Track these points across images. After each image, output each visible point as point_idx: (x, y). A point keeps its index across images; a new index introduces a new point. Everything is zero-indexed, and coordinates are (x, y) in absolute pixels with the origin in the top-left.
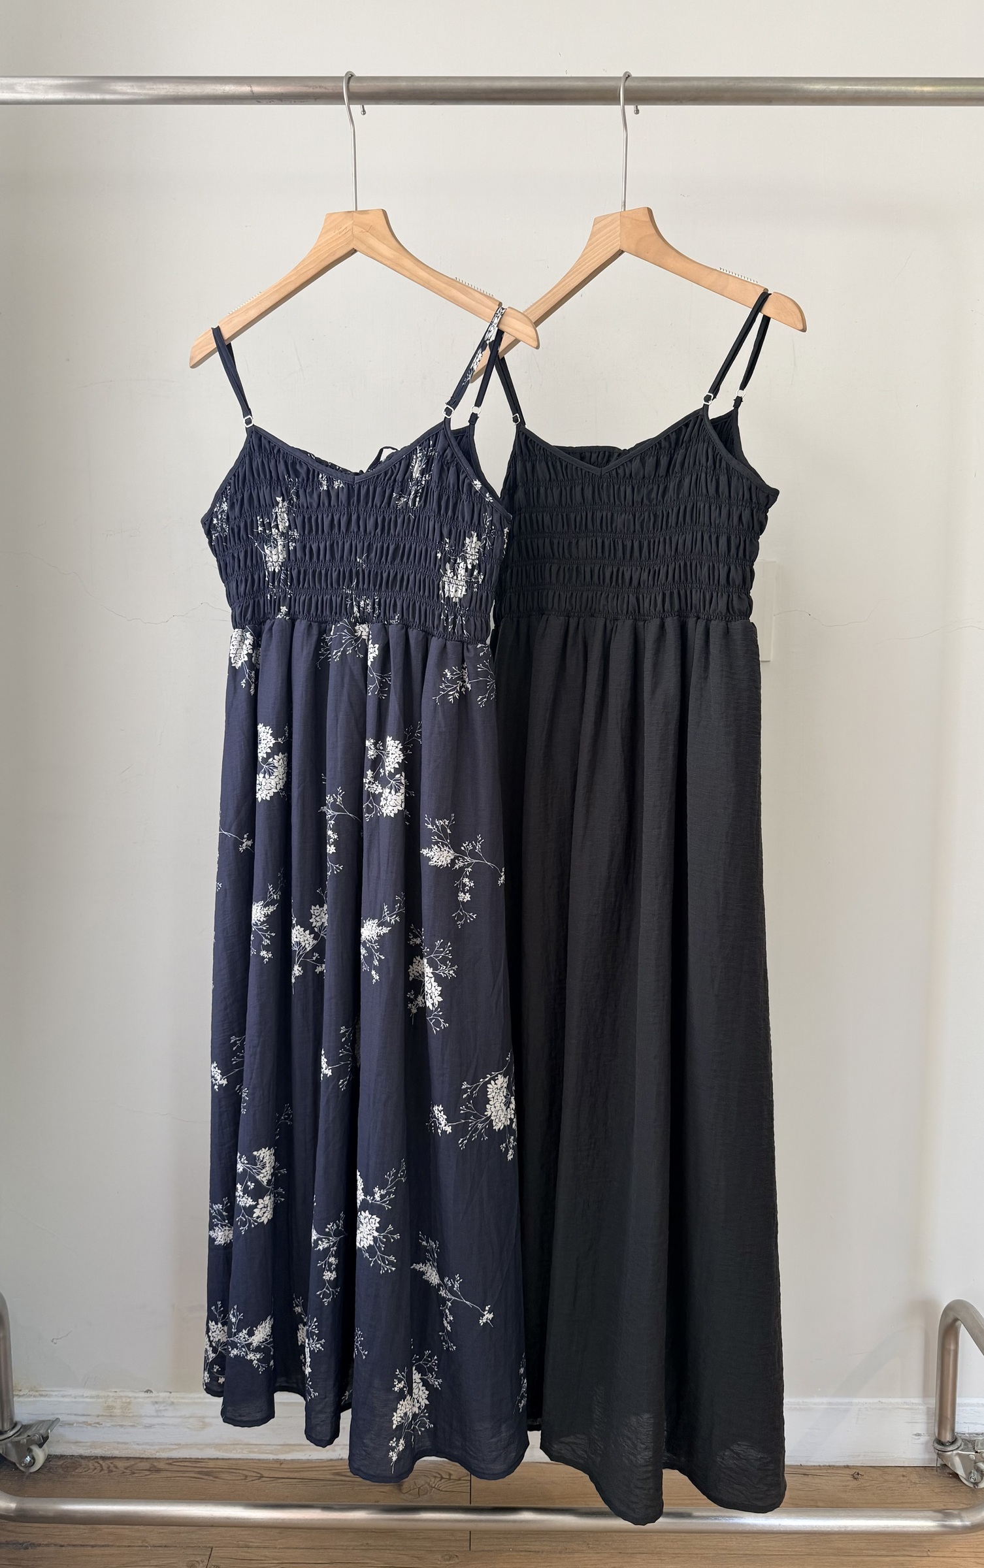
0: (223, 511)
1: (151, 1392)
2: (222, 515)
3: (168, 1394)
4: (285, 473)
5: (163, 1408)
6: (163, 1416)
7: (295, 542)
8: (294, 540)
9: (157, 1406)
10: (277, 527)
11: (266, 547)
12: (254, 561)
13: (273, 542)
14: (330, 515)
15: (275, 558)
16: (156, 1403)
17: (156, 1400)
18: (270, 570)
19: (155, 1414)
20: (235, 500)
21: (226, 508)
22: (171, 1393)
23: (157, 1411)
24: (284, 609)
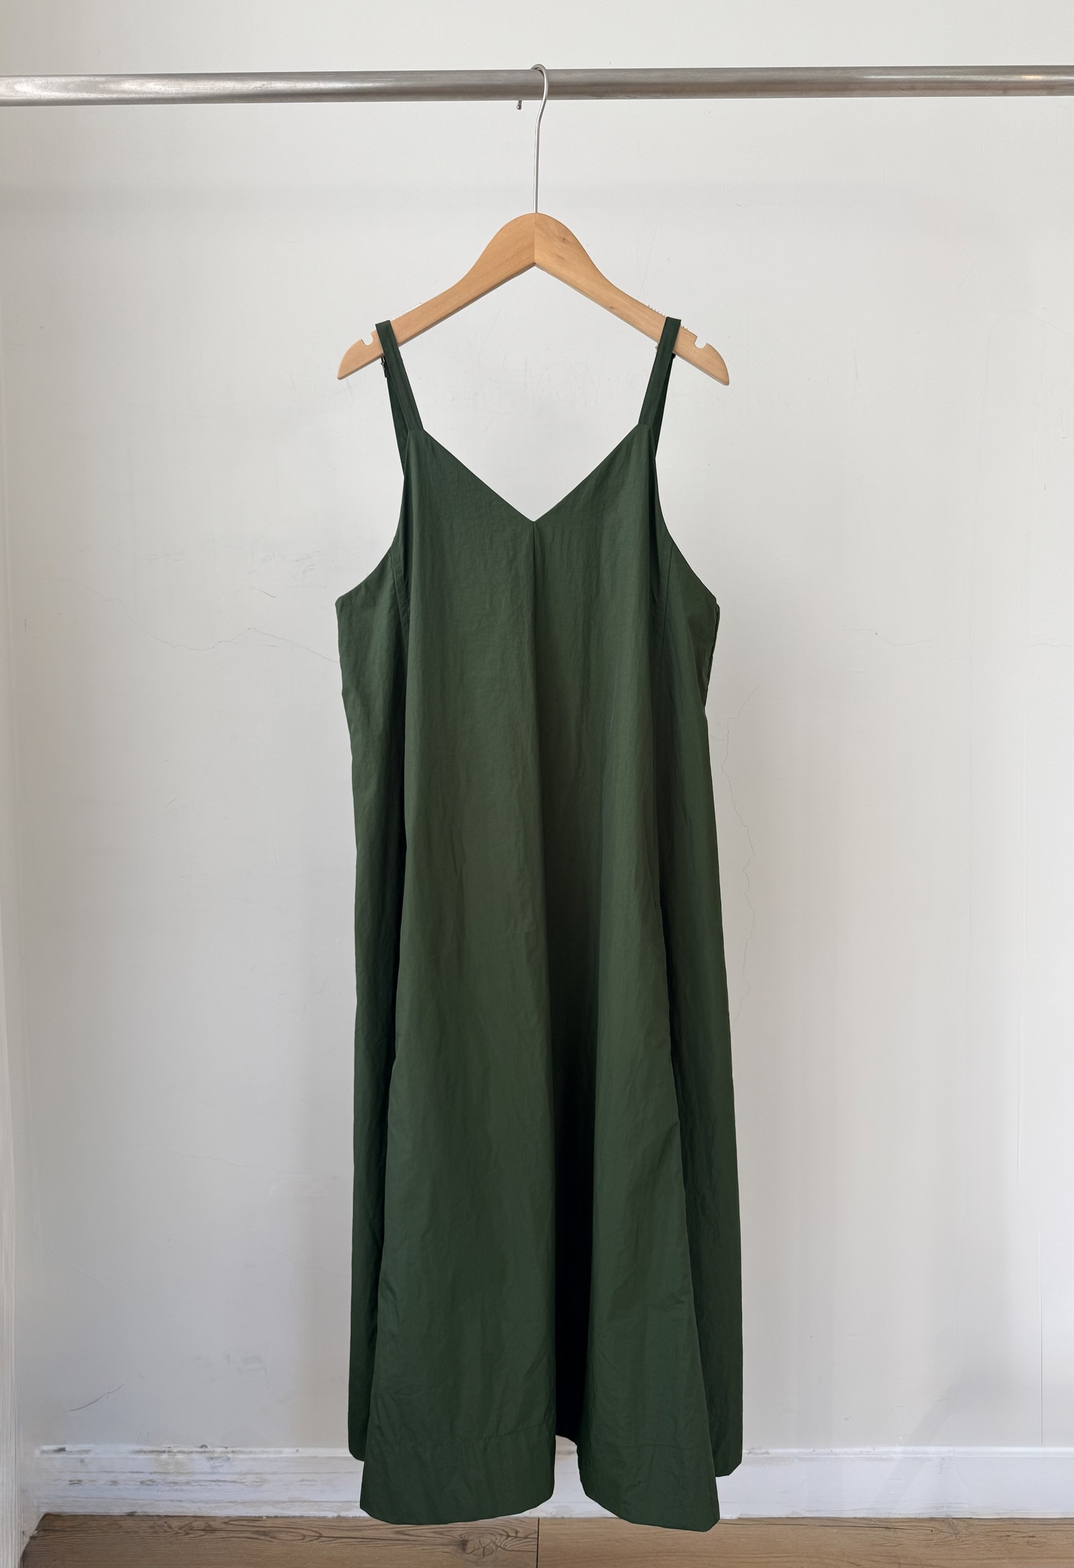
1: (206, 1447)
3: (224, 1449)
5: (220, 1464)
6: (219, 1472)
9: (212, 1462)
16: (212, 1458)
17: (211, 1456)
19: (210, 1471)
22: (227, 1448)
23: (212, 1467)
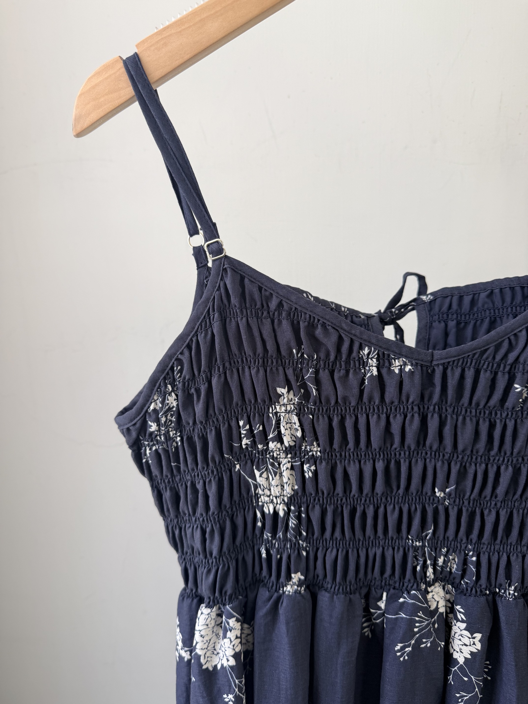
0: (170, 409)
2: (166, 417)
4: (293, 343)
7: (315, 464)
8: (314, 460)
10: (279, 438)
11: (257, 473)
12: (236, 497)
13: (273, 465)
14: (384, 417)
15: (276, 491)
18: (266, 510)
20: (193, 391)
21: (175, 404)
24: (296, 577)
